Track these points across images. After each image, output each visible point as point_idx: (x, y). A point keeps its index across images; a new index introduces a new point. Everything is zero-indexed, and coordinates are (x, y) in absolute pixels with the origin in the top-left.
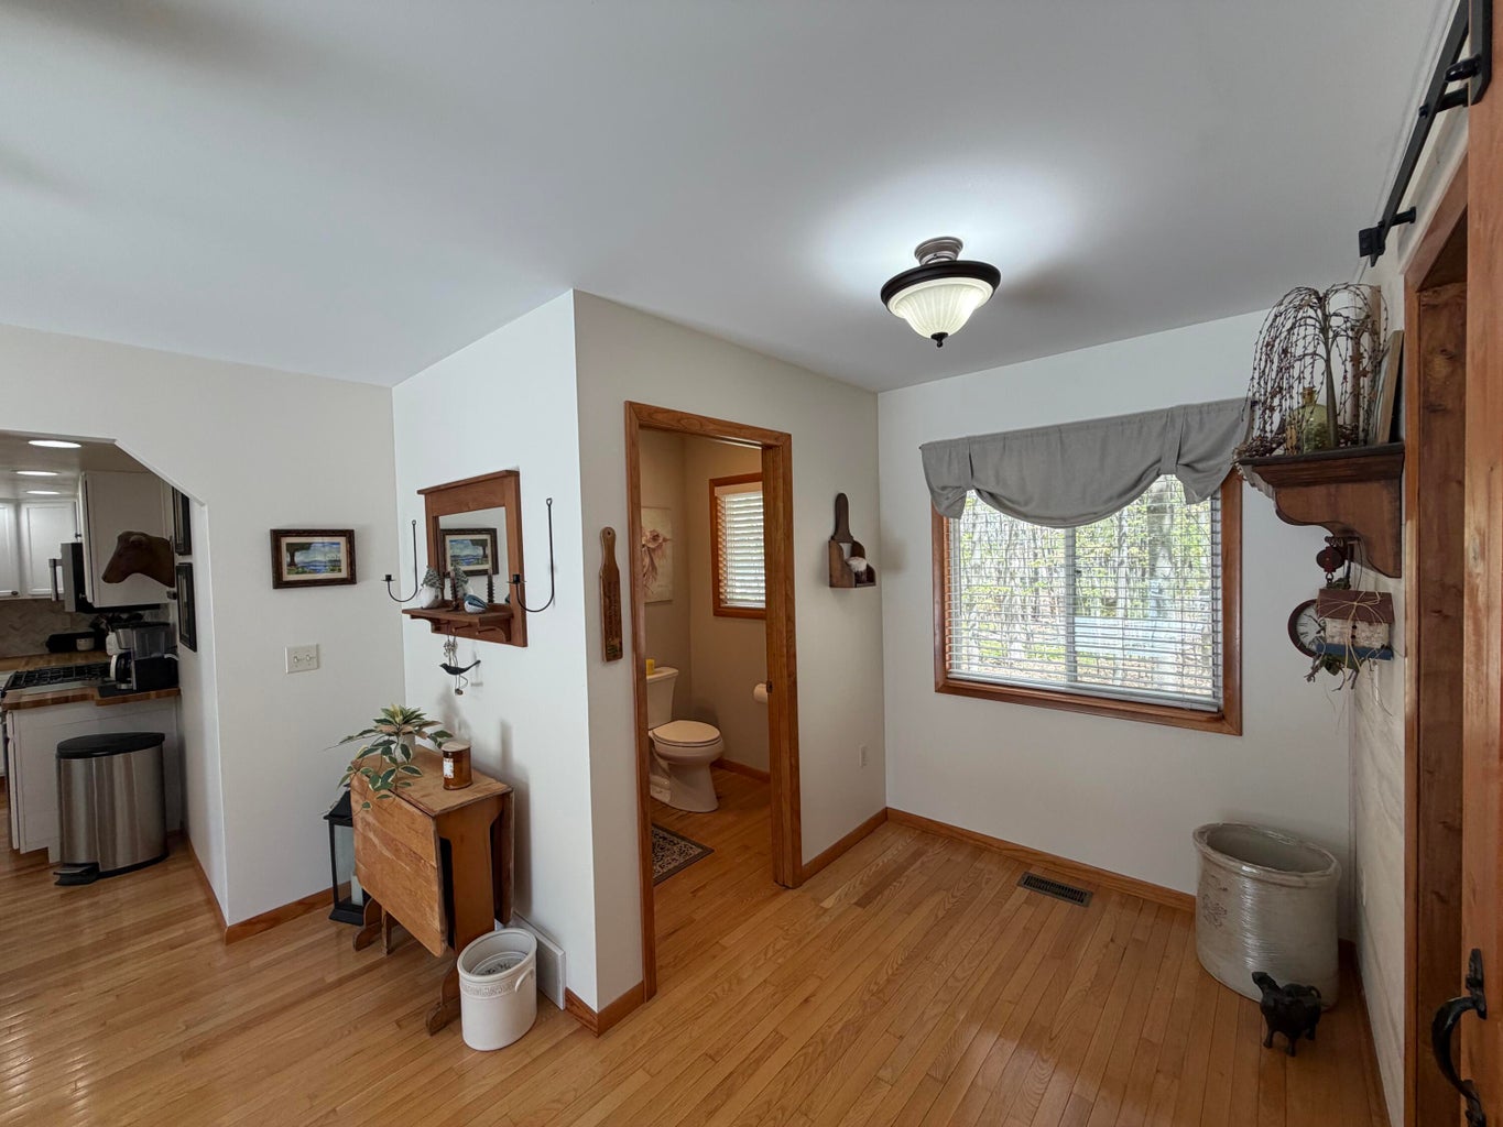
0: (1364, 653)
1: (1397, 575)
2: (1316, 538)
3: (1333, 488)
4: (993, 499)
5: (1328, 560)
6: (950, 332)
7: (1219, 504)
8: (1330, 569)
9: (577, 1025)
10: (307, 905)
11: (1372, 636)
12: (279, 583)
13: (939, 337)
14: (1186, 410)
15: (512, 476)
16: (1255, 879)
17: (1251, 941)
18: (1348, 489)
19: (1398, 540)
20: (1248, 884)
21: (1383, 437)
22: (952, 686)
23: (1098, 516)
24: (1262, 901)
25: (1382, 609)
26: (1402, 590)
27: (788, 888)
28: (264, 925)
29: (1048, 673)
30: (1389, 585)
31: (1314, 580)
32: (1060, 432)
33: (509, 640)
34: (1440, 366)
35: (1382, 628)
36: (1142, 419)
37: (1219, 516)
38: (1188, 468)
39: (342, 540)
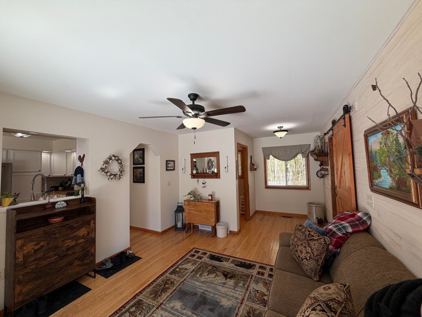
0: (326, 174)
1: (328, 166)
2: (319, 163)
3: (322, 157)
4: (275, 157)
5: (320, 165)
6: (282, 137)
7: (306, 158)
8: (321, 167)
9: (233, 235)
10: (169, 229)
11: (326, 173)
12: (167, 170)
13: (281, 138)
14: (302, 145)
15: (218, 152)
16: (314, 207)
17: (314, 215)
18: (324, 157)
19: (328, 162)
20: (314, 208)
21: (326, 152)
22: (267, 187)
23: (291, 160)
24: (316, 210)
25: (327, 170)
26: (329, 168)
27: (248, 220)
28: (164, 232)
29: (283, 184)
30: (327, 167)
31: (319, 168)
32: (285, 147)
33: (217, 178)
34: (331, 147)
35: (327, 172)
36: (296, 146)
37: (306, 160)
38: (303, 153)
39: (173, 162)
